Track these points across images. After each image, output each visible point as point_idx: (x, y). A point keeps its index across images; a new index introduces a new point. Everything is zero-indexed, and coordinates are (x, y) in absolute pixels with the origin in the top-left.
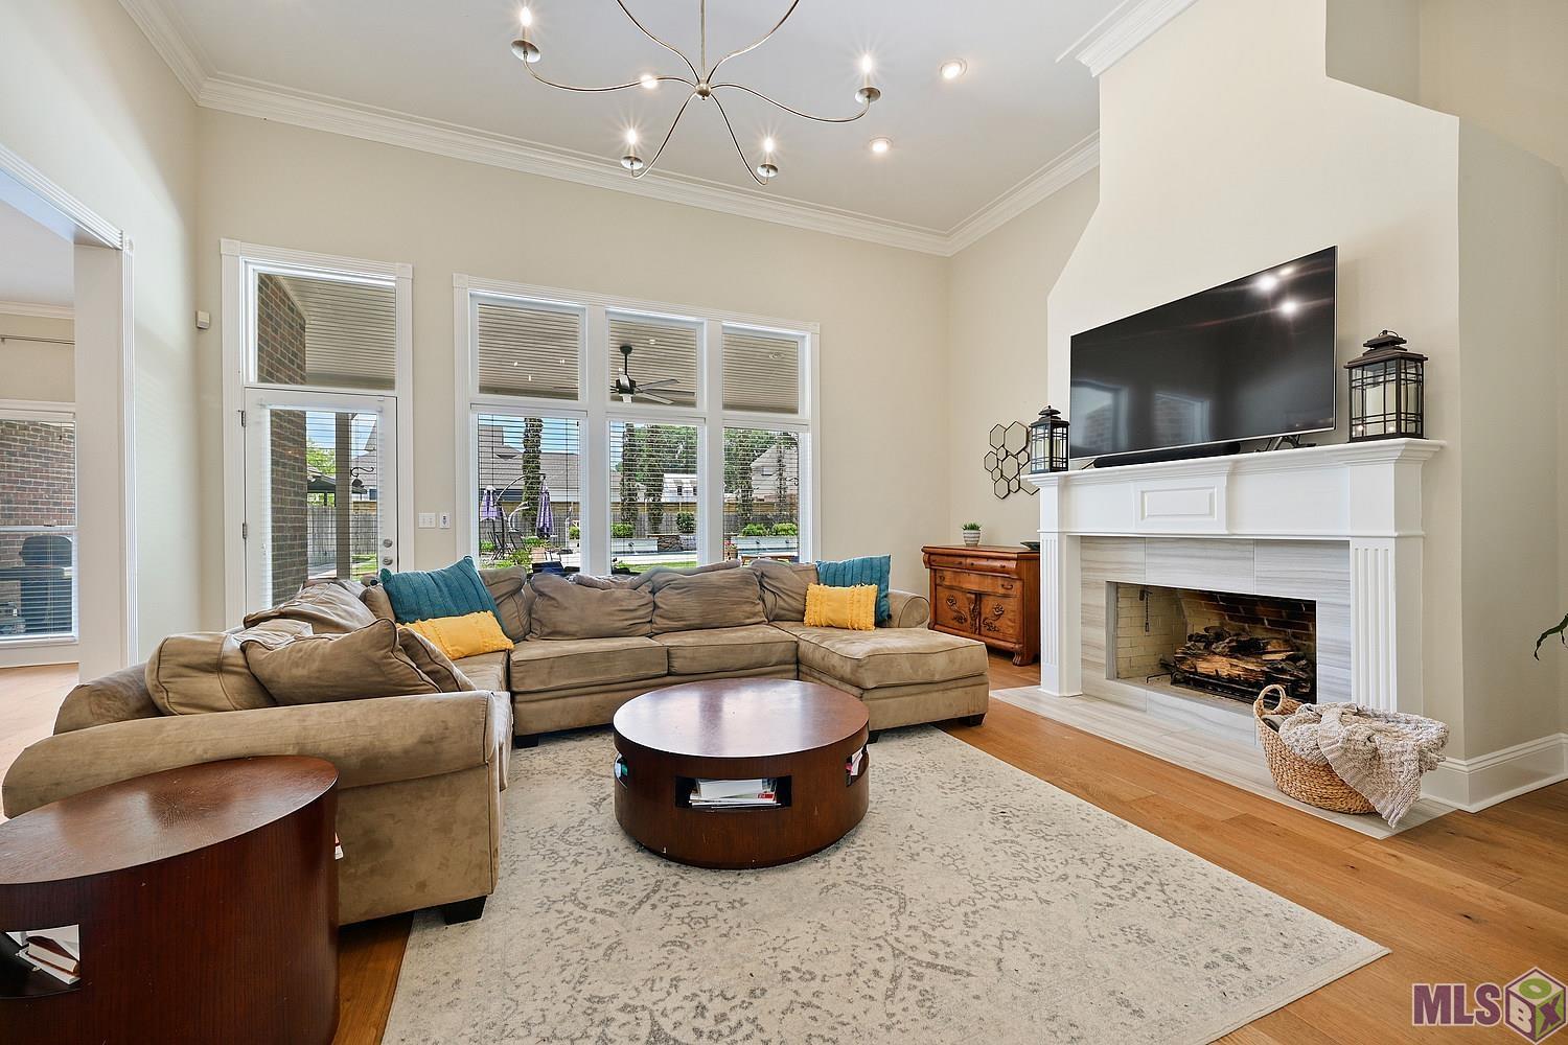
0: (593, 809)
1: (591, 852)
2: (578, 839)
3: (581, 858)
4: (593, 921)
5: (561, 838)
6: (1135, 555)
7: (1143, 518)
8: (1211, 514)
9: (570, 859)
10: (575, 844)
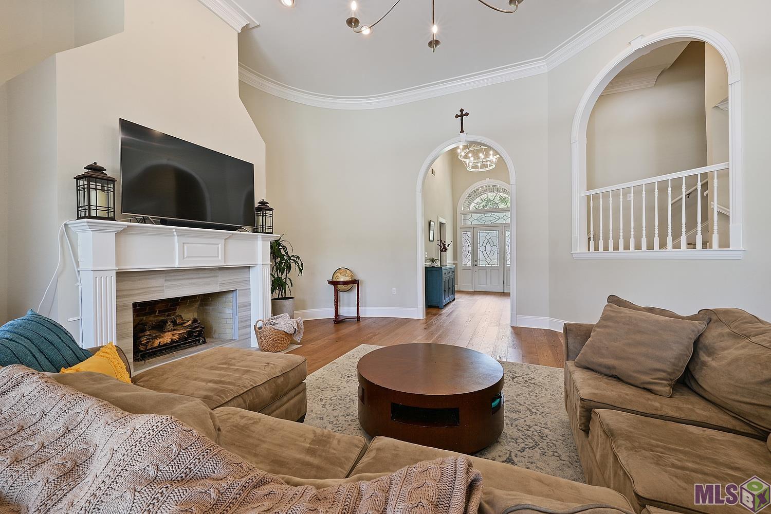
0: (513, 457)
1: (521, 429)
2: (527, 439)
3: (526, 427)
4: (525, 403)
5: (537, 445)
6: (158, 282)
7: (184, 258)
8: (218, 257)
9: (532, 429)
10: (529, 436)
